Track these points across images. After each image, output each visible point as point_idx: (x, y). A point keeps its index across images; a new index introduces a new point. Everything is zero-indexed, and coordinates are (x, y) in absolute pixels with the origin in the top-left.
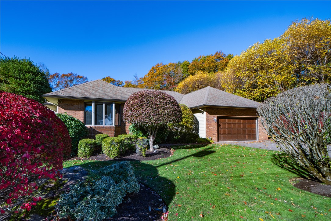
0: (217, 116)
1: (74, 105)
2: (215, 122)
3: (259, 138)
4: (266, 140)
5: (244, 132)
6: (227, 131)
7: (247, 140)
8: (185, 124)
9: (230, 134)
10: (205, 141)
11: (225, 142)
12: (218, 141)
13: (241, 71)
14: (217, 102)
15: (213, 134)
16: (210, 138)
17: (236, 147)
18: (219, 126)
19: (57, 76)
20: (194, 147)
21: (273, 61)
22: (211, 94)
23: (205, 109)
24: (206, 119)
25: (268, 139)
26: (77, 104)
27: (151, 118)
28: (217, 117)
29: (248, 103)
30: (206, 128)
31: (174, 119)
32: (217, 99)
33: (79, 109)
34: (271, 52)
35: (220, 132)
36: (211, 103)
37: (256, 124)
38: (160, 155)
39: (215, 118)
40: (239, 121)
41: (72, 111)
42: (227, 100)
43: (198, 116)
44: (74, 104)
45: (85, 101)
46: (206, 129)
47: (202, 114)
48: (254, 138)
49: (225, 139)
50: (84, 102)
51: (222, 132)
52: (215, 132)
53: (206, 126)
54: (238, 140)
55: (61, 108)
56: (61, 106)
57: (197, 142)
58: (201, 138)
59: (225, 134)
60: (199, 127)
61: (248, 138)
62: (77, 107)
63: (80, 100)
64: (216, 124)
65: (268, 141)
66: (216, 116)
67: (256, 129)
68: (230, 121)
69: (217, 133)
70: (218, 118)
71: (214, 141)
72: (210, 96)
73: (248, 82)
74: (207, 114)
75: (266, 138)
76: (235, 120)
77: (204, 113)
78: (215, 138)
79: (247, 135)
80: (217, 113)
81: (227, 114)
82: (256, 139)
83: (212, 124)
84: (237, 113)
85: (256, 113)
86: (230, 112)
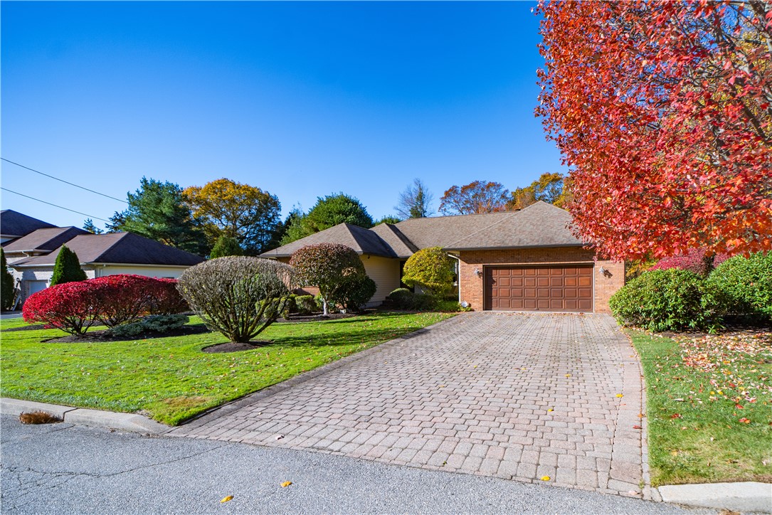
2: (477, 277)
3: (595, 308)
5: (556, 294)
6: (511, 292)
7: (564, 310)
9: (517, 297)
16: (466, 303)
18: (491, 282)
19: (455, 192)
24: (460, 271)
28: (482, 267)
35: (493, 293)
39: (476, 269)
48: (586, 307)
49: (505, 306)
51: (498, 292)
52: (477, 293)
54: (538, 310)
59: (505, 297)
61: (567, 307)
64: (479, 280)
66: (480, 266)
67: (592, 287)
69: (482, 296)
78: (478, 304)
79: (563, 301)
80: (482, 259)
81: (505, 261)
82: (592, 309)
83: (472, 280)
84: (530, 258)
85: (585, 255)
86: (513, 257)
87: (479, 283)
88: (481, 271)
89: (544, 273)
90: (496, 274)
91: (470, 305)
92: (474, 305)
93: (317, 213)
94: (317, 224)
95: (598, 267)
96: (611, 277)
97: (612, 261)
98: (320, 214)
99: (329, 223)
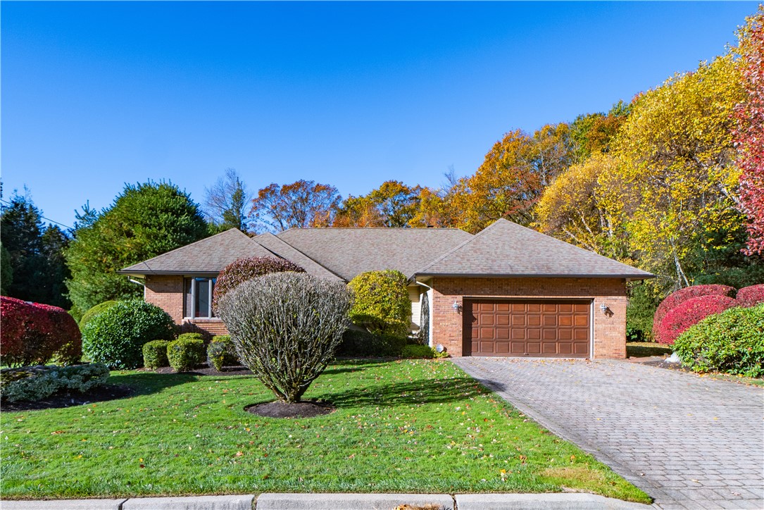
0: (461, 296)
1: (169, 283)
2: (455, 312)
3: (595, 353)
4: (619, 358)
5: (550, 336)
6: (495, 332)
7: (558, 356)
9: (503, 339)
15: (451, 338)
16: (441, 347)
18: (469, 319)
19: (273, 192)
23: (432, 283)
24: (432, 304)
26: (173, 281)
28: (462, 299)
30: (432, 324)
33: (176, 291)
39: (455, 301)
41: (166, 294)
44: (168, 281)
46: (432, 327)
48: (582, 352)
50: (184, 278)
52: (454, 334)
53: (432, 320)
54: (528, 356)
55: (150, 289)
56: (149, 286)
59: (488, 339)
61: (561, 351)
62: (172, 287)
63: (177, 275)
66: (460, 298)
70: (466, 301)
71: (453, 355)
74: (435, 294)
75: (618, 352)
77: (429, 291)
78: (456, 347)
79: (557, 344)
80: (462, 290)
81: (491, 292)
82: (589, 354)
83: (449, 315)
84: (522, 289)
85: (585, 288)
86: (502, 288)
87: (458, 320)
88: (461, 304)
89: (535, 309)
90: (477, 309)
91: (445, 350)
92: (451, 350)
93: (131, 208)
94: (130, 225)
95: (598, 303)
96: (613, 316)
97: (614, 297)
98: (136, 210)
99: (151, 224)
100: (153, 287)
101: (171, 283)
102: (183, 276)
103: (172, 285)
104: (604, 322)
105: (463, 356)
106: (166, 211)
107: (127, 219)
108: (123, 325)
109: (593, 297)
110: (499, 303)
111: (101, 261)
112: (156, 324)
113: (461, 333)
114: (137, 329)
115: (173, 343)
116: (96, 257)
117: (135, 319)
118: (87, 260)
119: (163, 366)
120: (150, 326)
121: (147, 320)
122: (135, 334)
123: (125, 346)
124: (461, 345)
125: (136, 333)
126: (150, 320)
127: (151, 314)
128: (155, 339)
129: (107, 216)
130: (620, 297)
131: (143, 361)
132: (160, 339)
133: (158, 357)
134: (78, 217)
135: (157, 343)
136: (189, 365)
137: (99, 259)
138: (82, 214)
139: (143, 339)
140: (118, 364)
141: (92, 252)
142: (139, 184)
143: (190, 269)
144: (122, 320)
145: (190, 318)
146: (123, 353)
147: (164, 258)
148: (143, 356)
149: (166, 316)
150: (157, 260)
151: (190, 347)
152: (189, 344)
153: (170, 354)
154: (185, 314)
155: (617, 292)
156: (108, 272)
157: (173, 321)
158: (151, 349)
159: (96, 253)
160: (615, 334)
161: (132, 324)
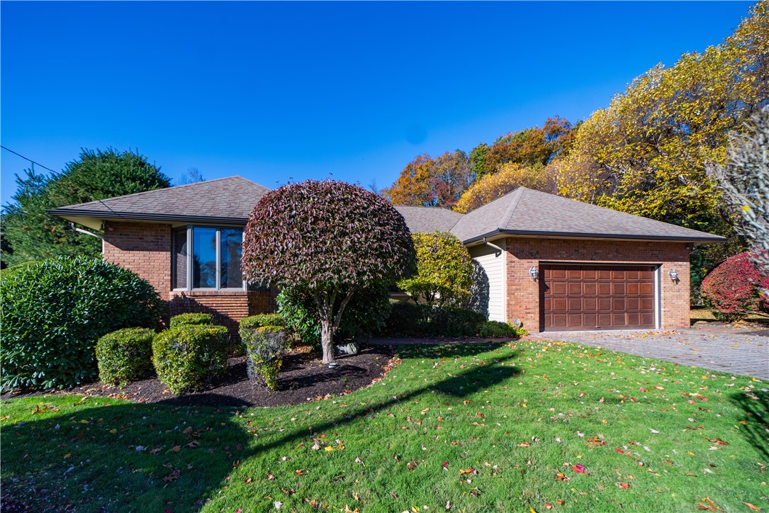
0: (537, 261)
1: (146, 236)
2: (531, 279)
3: (662, 323)
4: (682, 328)
5: (619, 305)
6: (568, 303)
7: (627, 327)
8: (446, 285)
9: (575, 311)
10: (503, 332)
11: (560, 333)
12: (542, 329)
13: (610, 145)
14: (540, 223)
15: (527, 311)
16: (519, 322)
17: (593, 355)
18: (543, 288)
20: (463, 352)
21: (702, 110)
22: (525, 204)
23: (504, 244)
24: (506, 270)
25: (689, 324)
26: (153, 233)
27: (300, 263)
28: (538, 264)
29: (630, 224)
30: (506, 294)
31: (376, 266)
32: (539, 214)
33: (160, 248)
34: (695, 88)
35: (546, 306)
36: (521, 225)
37: (653, 282)
38: (334, 383)
39: (530, 267)
40: (604, 276)
41: (141, 252)
42: (567, 218)
43: (486, 261)
44: (145, 233)
45: (173, 226)
46: (506, 298)
47: (497, 256)
48: (648, 322)
49: (561, 325)
50: (172, 229)
51: (551, 304)
52: (530, 306)
53: (506, 289)
54: (599, 328)
55: (112, 244)
56: (110, 240)
57: (479, 333)
58: (493, 322)
59: (560, 311)
60: (488, 293)
61: (630, 323)
62: (151, 242)
63: (160, 224)
64: (535, 285)
65: (691, 332)
66: (536, 263)
67: (653, 296)
68: (577, 275)
69: (538, 310)
70: (542, 268)
71: (529, 332)
72: (522, 208)
73: (630, 175)
74: (508, 257)
75: (683, 321)
76: (591, 272)
77: (500, 254)
78: (532, 322)
79: (626, 314)
80: (537, 253)
81: (567, 256)
82: (654, 324)
83: (524, 283)
84: (598, 253)
85: (655, 252)
86: (578, 251)
87: (534, 289)
88: (536, 270)
90: (548, 276)
91: (522, 325)
92: (527, 324)
93: (88, 171)
94: (87, 191)
95: (666, 269)
96: (679, 283)
97: (680, 263)
98: (95, 175)
99: (114, 192)
100: (118, 240)
101: (149, 236)
102: (171, 225)
103: (152, 239)
104: (671, 289)
105: (540, 332)
106: (134, 180)
107: (82, 184)
108: (50, 300)
109: (660, 263)
110: (570, 270)
111: (49, 230)
112: (124, 299)
113: (538, 304)
114: (82, 310)
115: (165, 337)
116: (41, 225)
117: (80, 288)
118: (28, 229)
119: (141, 379)
120: (113, 302)
121: (106, 291)
122: (78, 318)
123: (54, 343)
124: (538, 319)
125: (80, 316)
126: (111, 291)
127: (115, 281)
128: (124, 326)
129: (57, 181)
130: (685, 263)
131: (97, 371)
132: (133, 325)
133: (130, 361)
134: (20, 181)
135: (129, 335)
136: (202, 379)
137: (46, 227)
138: (25, 178)
139: (97, 327)
140: (40, 380)
141: (37, 219)
142: (99, 151)
143: (185, 213)
144: (47, 292)
145: (184, 290)
146: (50, 357)
147: (138, 198)
148: (97, 361)
149: (144, 285)
150: (125, 200)
151: (205, 343)
152: (203, 336)
153: (161, 359)
154: (174, 284)
155: (682, 257)
156: (58, 243)
157: (157, 294)
158: (116, 346)
159: (41, 220)
160: (681, 302)
161: (70, 300)
